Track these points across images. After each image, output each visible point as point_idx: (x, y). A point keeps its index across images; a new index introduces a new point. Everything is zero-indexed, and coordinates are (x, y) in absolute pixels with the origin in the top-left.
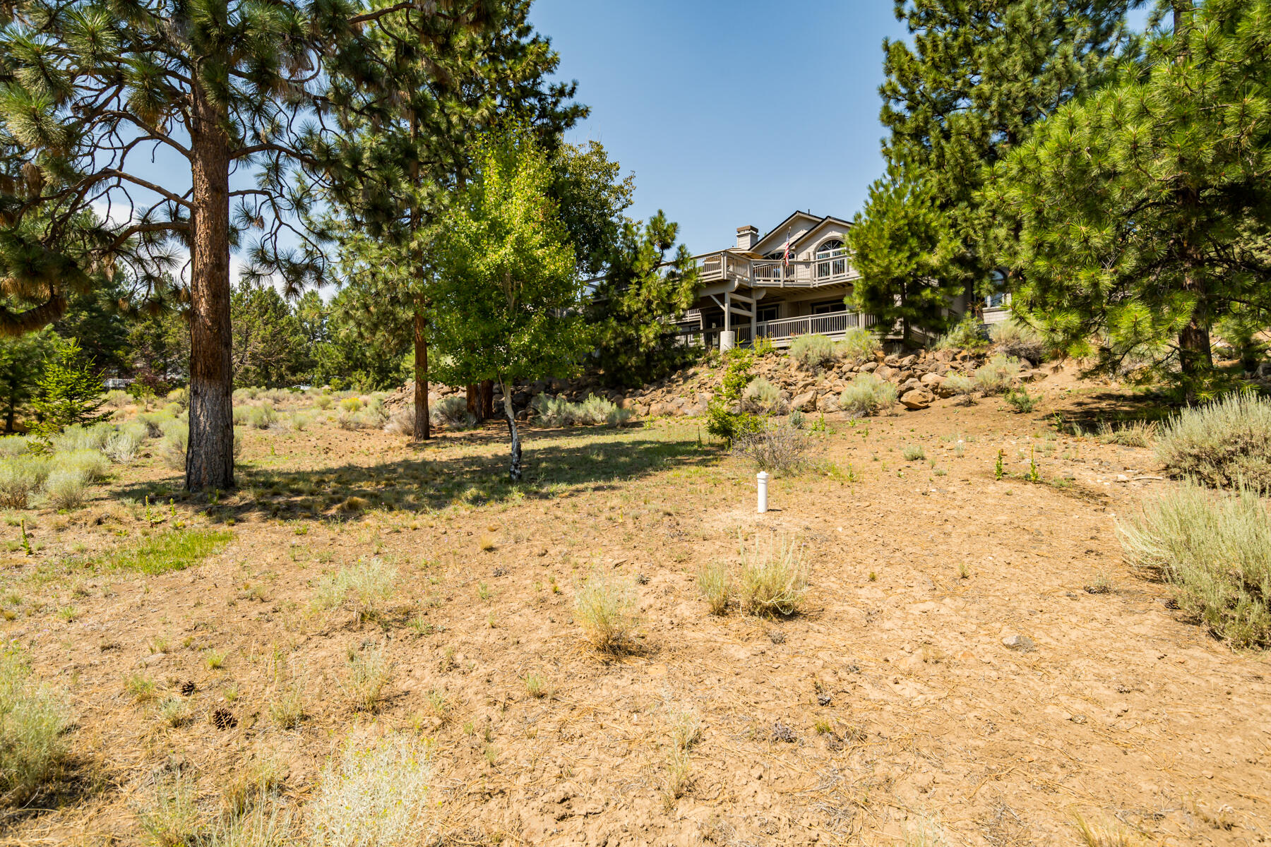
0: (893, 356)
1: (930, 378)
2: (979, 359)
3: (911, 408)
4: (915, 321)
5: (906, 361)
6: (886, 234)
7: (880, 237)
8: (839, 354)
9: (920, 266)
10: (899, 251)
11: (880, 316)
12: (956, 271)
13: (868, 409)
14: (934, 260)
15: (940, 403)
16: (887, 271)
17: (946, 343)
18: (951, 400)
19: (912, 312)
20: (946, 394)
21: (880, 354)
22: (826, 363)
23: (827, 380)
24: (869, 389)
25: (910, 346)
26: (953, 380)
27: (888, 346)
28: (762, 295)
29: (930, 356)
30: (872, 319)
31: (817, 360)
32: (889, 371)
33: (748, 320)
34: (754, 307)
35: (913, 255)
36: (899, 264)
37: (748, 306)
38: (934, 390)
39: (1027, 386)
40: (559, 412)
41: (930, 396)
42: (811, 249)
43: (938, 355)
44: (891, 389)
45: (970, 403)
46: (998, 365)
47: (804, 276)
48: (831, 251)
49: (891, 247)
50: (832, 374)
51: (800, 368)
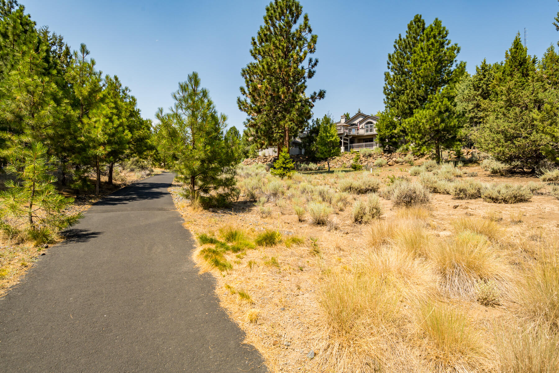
0: (386, 154)
1: (394, 159)
2: (405, 155)
3: (390, 165)
4: (391, 146)
5: (389, 155)
6: (385, 125)
7: (383, 126)
8: (373, 153)
9: (392, 133)
10: (388, 129)
11: (383, 144)
12: (401, 133)
13: (381, 166)
14: (396, 131)
15: (396, 164)
16: (385, 134)
17: (398, 151)
18: (399, 164)
19: (390, 144)
20: (397, 162)
21: (383, 153)
22: (370, 155)
23: (370, 159)
24: (381, 161)
25: (390, 152)
26: (399, 159)
27: (385, 151)
28: (351, 137)
29: (394, 154)
30: (381, 145)
31: (368, 155)
32: (385, 157)
33: (347, 144)
34: (349, 140)
35: (391, 130)
36: (387, 133)
37: (347, 140)
38: (395, 162)
39: (415, 161)
40: (304, 166)
41: (394, 163)
42: (364, 124)
43: (396, 154)
44: (386, 161)
45: (402, 164)
46: (410, 156)
47: (362, 132)
48: (369, 125)
49: (386, 128)
50: (371, 158)
51: (363, 157)
